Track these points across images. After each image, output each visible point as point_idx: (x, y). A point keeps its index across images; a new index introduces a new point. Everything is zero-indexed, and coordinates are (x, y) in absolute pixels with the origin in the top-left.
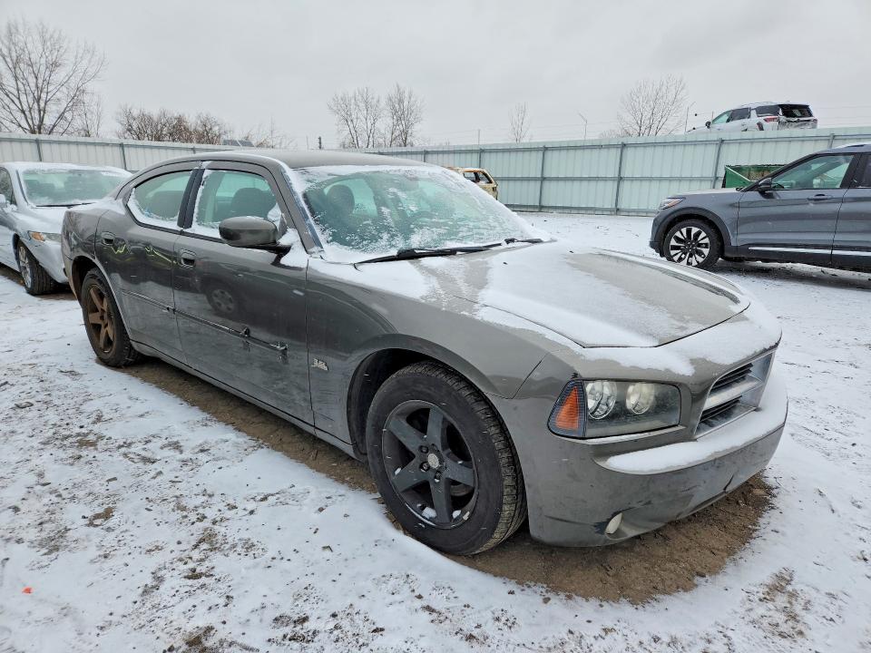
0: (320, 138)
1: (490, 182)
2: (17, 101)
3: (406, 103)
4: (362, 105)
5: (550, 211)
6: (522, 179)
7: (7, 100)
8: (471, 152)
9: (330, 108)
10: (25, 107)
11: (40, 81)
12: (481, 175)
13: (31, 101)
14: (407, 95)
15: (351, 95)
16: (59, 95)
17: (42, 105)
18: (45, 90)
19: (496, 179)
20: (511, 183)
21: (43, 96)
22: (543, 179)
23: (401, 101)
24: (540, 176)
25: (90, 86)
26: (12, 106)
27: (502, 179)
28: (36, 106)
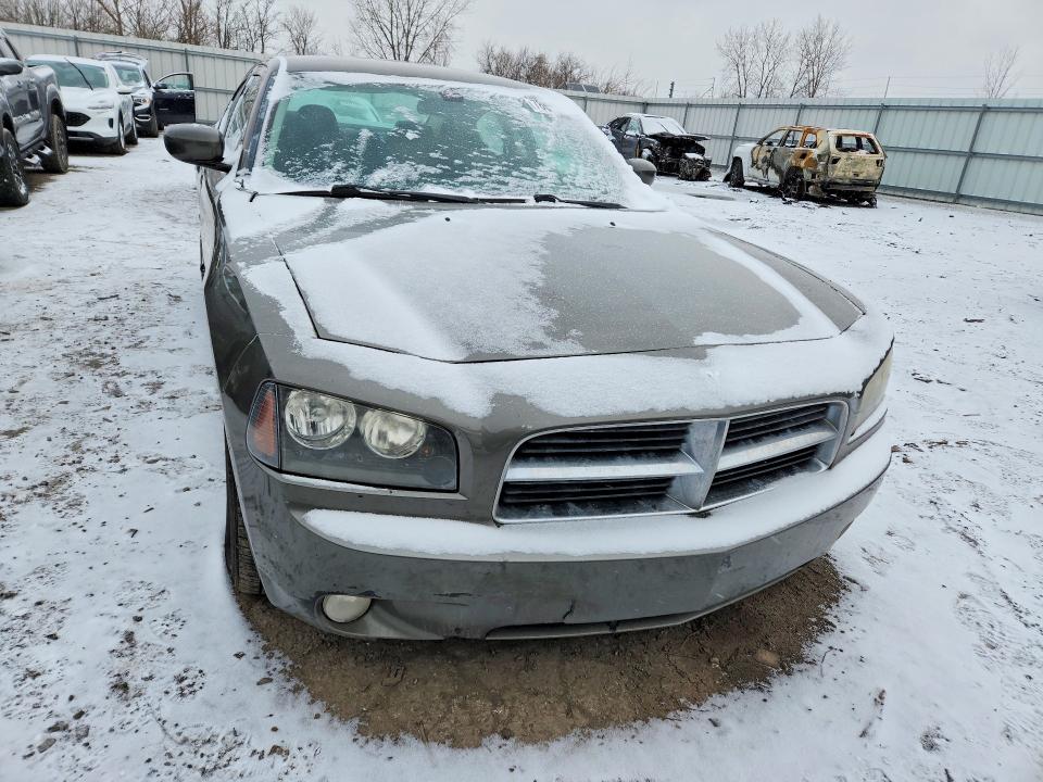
0: (672, 84)
1: (877, 152)
2: (389, 35)
3: (826, 42)
4: (763, 44)
5: (973, 203)
6: (938, 152)
7: (380, 34)
8: (869, 108)
9: (720, 48)
10: (395, 43)
11: (412, 13)
12: (864, 141)
13: (400, 35)
14: (830, 29)
15: (751, 30)
16: (427, 29)
17: (410, 40)
18: (416, 23)
19: (887, 149)
20: (920, 157)
21: (413, 30)
22: (972, 155)
23: (819, 39)
24: (967, 150)
25: (458, 20)
26: (384, 41)
27: (896, 150)
28: (404, 41)
